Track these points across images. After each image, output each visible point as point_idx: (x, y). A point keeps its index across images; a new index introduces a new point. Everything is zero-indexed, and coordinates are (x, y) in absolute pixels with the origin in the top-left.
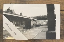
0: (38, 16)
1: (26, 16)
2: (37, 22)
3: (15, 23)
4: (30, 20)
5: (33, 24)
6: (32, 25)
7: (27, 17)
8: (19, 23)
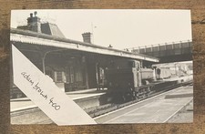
0: (162, 44)
1: (110, 48)
2: (159, 72)
3: (64, 78)
4: (130, 62)
5: (143, 81)
6: (137, 83)
7: (116, 51)
8: (79, 78)
